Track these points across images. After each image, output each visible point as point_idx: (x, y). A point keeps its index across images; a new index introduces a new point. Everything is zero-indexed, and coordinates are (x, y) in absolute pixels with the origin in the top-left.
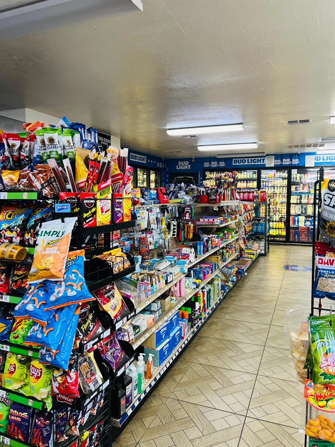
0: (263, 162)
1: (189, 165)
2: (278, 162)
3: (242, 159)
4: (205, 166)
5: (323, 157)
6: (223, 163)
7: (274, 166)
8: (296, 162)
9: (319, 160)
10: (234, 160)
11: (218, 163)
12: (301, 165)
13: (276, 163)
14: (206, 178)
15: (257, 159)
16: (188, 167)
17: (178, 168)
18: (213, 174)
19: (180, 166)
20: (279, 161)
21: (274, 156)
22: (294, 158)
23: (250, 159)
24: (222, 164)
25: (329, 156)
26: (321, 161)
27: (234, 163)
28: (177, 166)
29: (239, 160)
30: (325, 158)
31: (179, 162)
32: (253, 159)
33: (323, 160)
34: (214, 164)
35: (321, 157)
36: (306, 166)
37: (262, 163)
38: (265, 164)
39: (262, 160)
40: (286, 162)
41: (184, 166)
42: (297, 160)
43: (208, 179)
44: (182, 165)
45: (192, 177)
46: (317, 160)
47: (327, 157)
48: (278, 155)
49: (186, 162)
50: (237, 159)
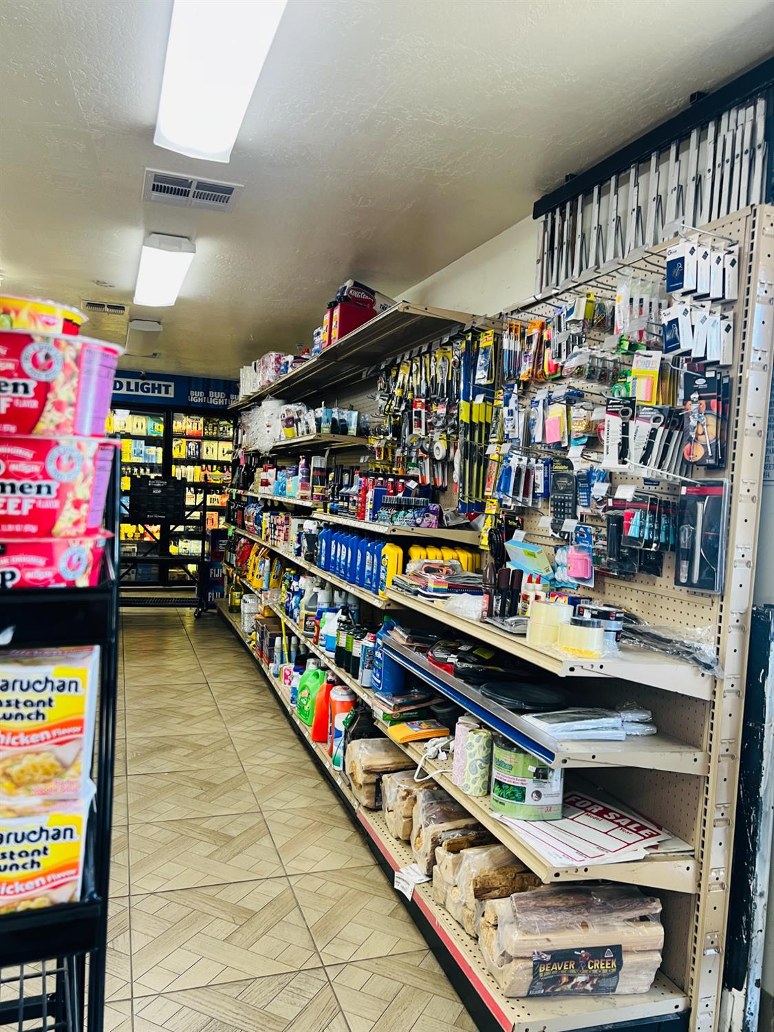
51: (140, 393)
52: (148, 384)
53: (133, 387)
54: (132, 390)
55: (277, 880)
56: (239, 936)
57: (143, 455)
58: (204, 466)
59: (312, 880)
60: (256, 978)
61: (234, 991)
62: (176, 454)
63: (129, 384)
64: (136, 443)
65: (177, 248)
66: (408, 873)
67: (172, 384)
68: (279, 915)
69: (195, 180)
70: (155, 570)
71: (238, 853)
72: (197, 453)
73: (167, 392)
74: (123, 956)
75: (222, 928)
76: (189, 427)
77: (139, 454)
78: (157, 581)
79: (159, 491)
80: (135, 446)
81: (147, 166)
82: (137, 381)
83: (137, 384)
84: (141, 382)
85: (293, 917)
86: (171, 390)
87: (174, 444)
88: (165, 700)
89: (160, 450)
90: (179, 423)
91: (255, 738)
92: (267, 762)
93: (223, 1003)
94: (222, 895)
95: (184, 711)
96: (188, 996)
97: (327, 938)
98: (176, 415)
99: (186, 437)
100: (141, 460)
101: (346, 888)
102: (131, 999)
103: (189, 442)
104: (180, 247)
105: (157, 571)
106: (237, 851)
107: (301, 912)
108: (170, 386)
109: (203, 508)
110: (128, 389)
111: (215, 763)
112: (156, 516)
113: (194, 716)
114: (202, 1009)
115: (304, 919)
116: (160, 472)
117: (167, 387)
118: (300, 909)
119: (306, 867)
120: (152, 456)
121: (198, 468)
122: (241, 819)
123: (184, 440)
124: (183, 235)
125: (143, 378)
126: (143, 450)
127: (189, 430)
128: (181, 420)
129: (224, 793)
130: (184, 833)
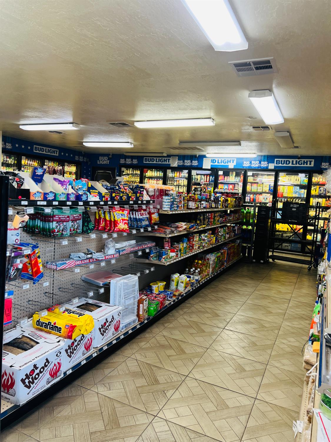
0: (169, 162)
1: (108, 160)
2: (181, 163)
3: (151, 158)
4: (121, 162)
5: (218, 160)
6: (136, 160)
7: (177, 166)
8: (195, 163)
9: (215, 163)
10: (145, 159)
11: (132, 160)
12: (200, 166)
13: (179, 164)
14: (124, 173)
15: (163, 158)
16: (107, 162)
17: (99, 162)
18: (130, 170)
19: (100, 161)
20: (182, 161)
21: (177, 157)
22: (193, 159)
23: (158, 158)
24: (135, 162)
25: (223, 159)
26: (216, 164)
27: (145, 161)
28: (98, 161)
29: (149, 159)
30: (220, 162)
31: (100, 157)
32: (160, 158)
33: (218, 163)
34: (129, 161)
35: (217, 160)
36: (203, 168)
37: (167, 163)
38: (170, 164)
39: (167, 160)
40: (188, 163)
41: (104, 161)
42: (196, 162)
43: (125, 175)
44: (102, 160)
45: (111, 172)
46: (213, 163)
47: (221, 160)
48: (181, 156)
49: (106, 157)
50: (148, 158)
51: (298, 165)
52: (302, 161)
53: (294, 163)
54: (294, 164)
55: (250, 398)
56: (214, 414)
57: (298, 193)
58: (327, 199)
59: (267, 406)
60: (206, 436)
61: (192, 435)
62: (313, 192)
63: (293, 161)
64: (295, 188)
65: (263, 95)
66: (300, 425)
67: (313, 160)
68: (238, 414)
69: (251, 61)
70: (299, 246)
71: (242, 378)
72: (324, 192)
73: (310, 164)
74: (167, 398)
75: (209, 406)
76: (321, 180)
77: (296, 192)
78: (300, 251)
79: (295, 209)
80: (295, 189)
81: (229, 61)
82: (297, 160)
83: (296, 161)
84: (298, 160)
85: (243, 419)
86: (313, 163)
87: (313, 188)
88: (264, 302)
89: (306, 191)
90: (316, 178)
91: (292, 331)
92: (289, 343)
93: (184, 438)
94: (222, 393)
95: (269, 309)
96: (175, 427)
97: (251, 436)
98: (314, 174)
99: (319, 185)
100: (297, 196)
101: (280, 418)
102: (155, 416)
103: (321, 187)
104: (265, 94)
105: (300, 246)
106: (242, 377)
107: (249, 418)
108: (312, 161)
109: (317, 218)
110: (293, 164)
111: (264, 336)
112: (293, 221)
113: (272, 313)
114: (175, 435)
115: (247, 422)
116: (304, 201)
117: (310, 162)
118: (249, 416)
119: (268, 399)
120: (302, 194)
121: (324, 199)
122: (255, 364)
123: (318, 186)
124: (265, 89)
125: (299, 158)
126: (298, 191)
127: (321, 181)
128: (316, 177)
129: (258, 350)
130: (227, 360)
